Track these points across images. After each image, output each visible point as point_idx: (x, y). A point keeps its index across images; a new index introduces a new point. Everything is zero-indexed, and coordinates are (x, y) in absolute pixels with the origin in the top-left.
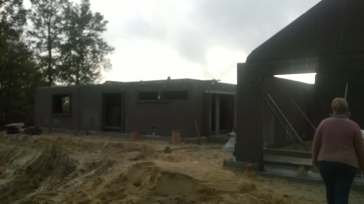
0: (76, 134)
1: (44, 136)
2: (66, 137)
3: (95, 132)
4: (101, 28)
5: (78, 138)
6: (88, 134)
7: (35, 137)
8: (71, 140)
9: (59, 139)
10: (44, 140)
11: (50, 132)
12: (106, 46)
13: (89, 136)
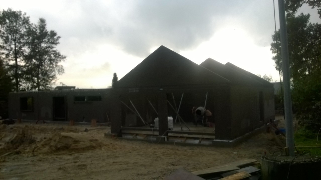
0: (37, 123)
1: (16, 125)
2: (31, 125)
3: (49, 121)
4: (55, 42)
5: (38, 125)
6: (44, 123)
7: (11, 126)
8: (33, 127)
9: (26, 126)
10: (17, 127)
11: (20, 122)
12: (60, 55)
13: (45, 124)
